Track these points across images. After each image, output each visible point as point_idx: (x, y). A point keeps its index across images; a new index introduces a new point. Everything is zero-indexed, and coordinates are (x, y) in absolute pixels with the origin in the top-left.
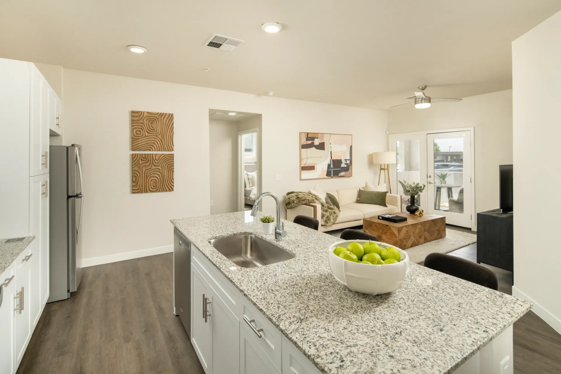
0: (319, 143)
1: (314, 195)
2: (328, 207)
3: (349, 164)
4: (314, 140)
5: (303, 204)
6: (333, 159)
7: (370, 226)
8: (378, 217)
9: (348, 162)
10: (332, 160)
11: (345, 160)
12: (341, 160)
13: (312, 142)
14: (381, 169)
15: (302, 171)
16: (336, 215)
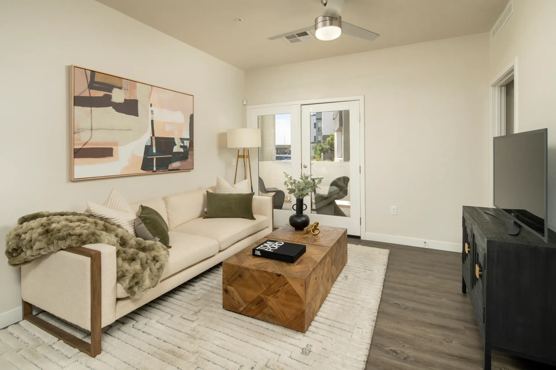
0: (125, 100)
1: (101, 219)
2: (140, 244)
3: (188, 147)
4: (111, 92)
5: (62, 249)
6: (156, 135)
7: (239, 279)
8: (252, 250)
9: (187, 143)
10: (154, 138)
11: (181, 139)
12: (173, 139)
13: (105, 95)
14: (239, 157)
15: (77, 160)
16: (158, 265)
